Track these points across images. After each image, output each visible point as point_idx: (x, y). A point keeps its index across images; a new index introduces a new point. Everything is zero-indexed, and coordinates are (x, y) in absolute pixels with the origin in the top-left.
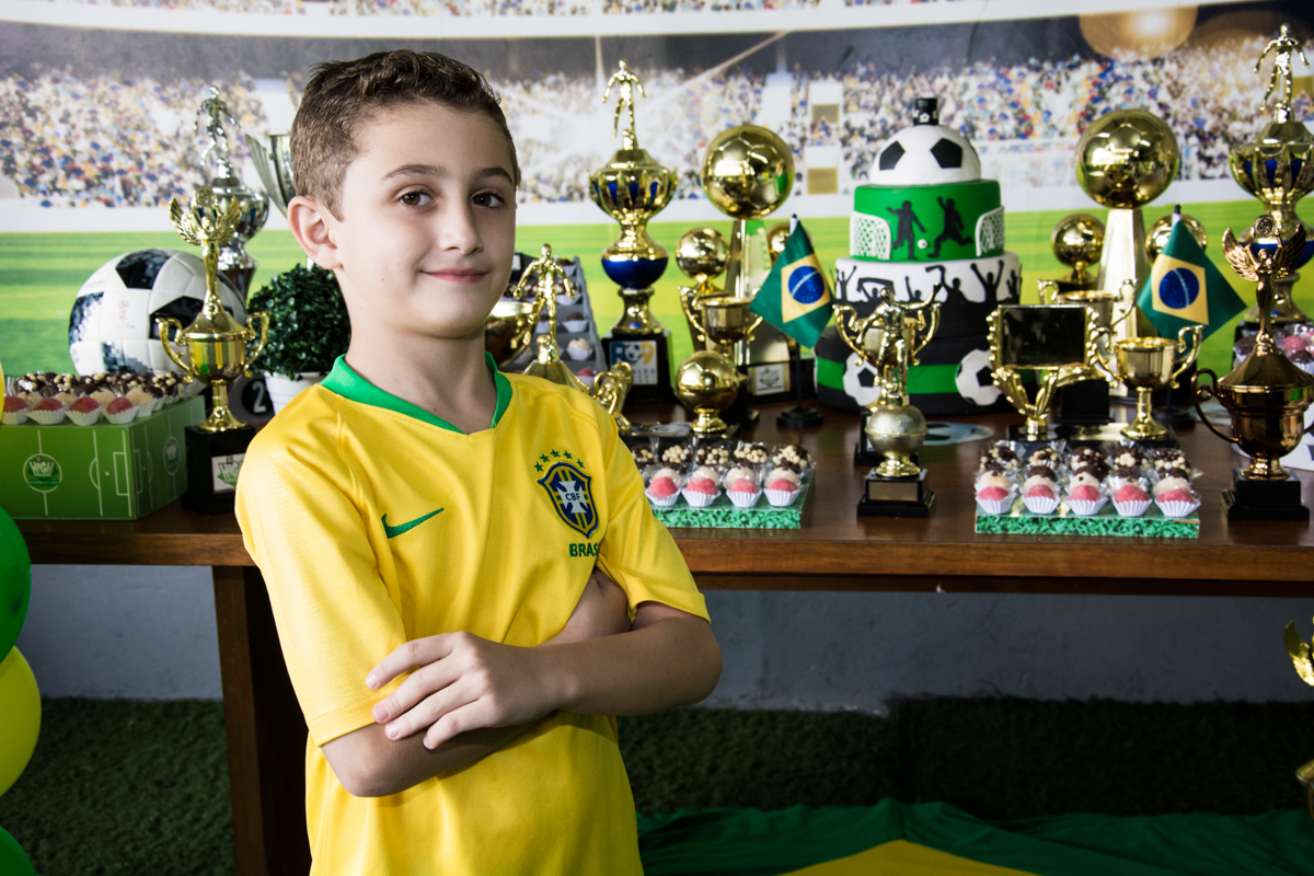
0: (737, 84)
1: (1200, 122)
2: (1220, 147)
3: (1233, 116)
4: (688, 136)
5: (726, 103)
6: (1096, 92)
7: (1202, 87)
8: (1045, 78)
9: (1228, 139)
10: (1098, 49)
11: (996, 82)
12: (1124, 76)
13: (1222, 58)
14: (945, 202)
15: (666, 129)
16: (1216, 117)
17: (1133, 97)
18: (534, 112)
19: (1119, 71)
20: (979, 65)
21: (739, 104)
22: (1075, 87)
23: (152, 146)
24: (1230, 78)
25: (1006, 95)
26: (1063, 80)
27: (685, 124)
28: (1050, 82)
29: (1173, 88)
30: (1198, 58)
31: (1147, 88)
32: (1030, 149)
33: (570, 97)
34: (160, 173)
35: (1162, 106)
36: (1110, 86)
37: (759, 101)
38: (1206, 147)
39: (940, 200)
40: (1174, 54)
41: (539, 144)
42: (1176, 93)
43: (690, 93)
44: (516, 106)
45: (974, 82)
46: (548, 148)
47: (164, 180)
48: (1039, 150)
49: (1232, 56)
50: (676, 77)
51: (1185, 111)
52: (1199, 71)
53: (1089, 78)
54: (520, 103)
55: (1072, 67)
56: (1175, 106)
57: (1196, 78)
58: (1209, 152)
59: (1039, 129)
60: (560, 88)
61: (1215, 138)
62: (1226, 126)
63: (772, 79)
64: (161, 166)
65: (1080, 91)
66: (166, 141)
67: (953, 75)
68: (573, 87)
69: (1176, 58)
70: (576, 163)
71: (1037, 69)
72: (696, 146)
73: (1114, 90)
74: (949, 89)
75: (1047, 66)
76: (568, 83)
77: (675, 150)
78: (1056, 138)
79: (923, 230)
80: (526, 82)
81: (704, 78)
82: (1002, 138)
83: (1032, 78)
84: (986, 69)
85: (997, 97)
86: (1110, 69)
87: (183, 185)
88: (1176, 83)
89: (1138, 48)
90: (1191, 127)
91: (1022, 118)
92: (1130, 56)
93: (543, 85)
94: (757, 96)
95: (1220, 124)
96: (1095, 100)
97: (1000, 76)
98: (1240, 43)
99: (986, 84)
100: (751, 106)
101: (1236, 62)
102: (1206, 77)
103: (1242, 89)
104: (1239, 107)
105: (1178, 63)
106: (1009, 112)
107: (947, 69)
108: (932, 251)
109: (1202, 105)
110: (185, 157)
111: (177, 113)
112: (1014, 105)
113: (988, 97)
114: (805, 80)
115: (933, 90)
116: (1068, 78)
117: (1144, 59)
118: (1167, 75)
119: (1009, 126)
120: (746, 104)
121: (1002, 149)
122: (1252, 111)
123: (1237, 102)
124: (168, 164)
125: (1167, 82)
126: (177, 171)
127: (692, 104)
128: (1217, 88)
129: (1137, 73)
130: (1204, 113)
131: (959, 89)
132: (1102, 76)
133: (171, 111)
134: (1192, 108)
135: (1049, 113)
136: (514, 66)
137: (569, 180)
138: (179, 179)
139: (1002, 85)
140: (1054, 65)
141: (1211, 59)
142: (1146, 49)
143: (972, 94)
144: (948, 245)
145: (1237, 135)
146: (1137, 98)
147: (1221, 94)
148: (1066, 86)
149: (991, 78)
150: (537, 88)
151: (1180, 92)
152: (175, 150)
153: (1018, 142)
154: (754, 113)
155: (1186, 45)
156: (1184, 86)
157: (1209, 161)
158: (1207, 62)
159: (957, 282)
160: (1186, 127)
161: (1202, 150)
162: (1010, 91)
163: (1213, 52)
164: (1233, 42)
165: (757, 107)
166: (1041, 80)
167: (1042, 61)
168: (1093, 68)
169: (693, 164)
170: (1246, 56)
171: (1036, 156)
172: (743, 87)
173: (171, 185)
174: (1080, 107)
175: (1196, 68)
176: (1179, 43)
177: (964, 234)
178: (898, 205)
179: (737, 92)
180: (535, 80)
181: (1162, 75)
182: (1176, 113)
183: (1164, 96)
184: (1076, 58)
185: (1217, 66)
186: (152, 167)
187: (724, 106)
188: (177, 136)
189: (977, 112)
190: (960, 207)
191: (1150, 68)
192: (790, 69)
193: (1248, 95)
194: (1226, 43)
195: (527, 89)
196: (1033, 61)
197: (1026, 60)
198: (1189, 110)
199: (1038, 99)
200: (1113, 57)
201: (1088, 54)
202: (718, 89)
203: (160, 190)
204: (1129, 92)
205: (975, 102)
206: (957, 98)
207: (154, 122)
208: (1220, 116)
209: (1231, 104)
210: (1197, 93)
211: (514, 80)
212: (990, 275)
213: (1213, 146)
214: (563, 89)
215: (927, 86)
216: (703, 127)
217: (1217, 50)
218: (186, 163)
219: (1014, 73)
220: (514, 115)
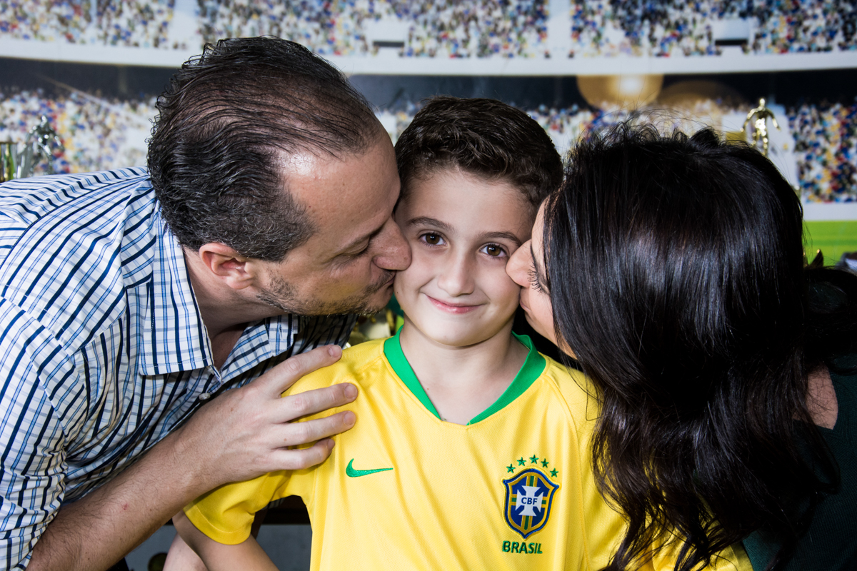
8: (552, 121)
10: (591, 101)
13: (681, 114)
19: (606, 119)
22: (574, 129)
26: (565, 124)
28: (555, 125)
40: (646, 109)
44: (123, 121)
49: (688, 113)
53: (585, 123)
54: (128, 119)
55: (573, 114)
65: (578, 132)
69: (648, 111)
71: (546, 114)
75: (553, 112)
83: (543, 120)
86: (600, 117)
89: (620, 102)
92: (614, 108)
98: (694, 104)
101: (691, 117)
102: (670, 127)
105: (650, 115)
116: (569, 122)
117: (624, 111)
132: (594, 122)
136: (123, 88)
140: (559, 112)
141: (673, 114)
142: (626, 103)
148: (567, 129)
150: (142, 107)
155: (656, 102)
158: (670, 117)
163: (675, 109)
164: (688, 102)
166: (549, 123)
167: (550, 108)
168: (587, 116)
170: (698, 114)
176: (651, 100)
180: (140, 100)
184: (575, 108)
185: (677, 119)
194: (684, 103)
195: (134, 108)
196: (542, 108)
197: (537, 106)
200: (602, 108)
201: (584, 105)
211: (122, 99)
217: (678, 107)
220: (122, 128)
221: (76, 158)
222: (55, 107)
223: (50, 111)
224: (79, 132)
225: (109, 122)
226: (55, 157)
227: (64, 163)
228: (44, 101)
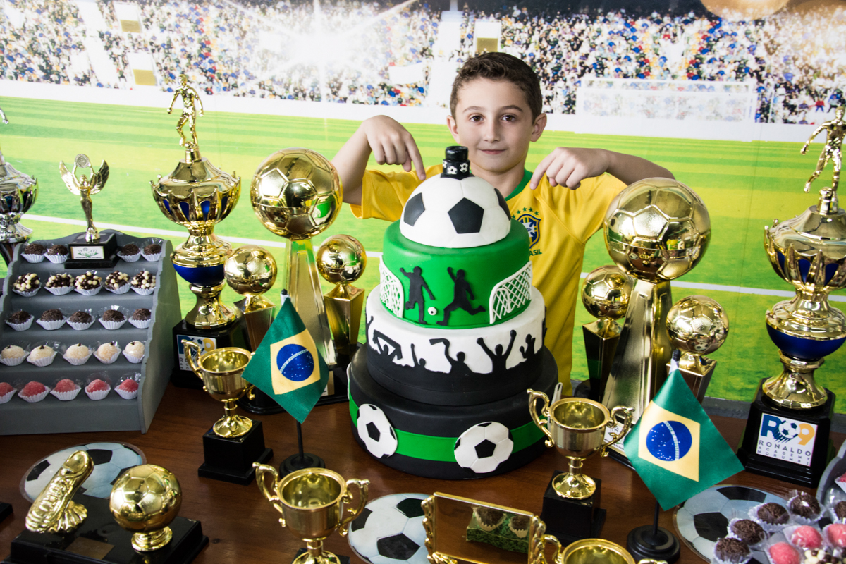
0: (420, 17)
1: (789, 76)
2: (803, 97)
3: (817, 73)
4: (381, 56)
5: (410, 32)
6: (704, 45)
7: (794, 47)
8: (664, 29)
9: (810, 93)
10: (709, 8)
11: (624, 30)
12: (730, 33)
13: (815, 23)
14: (455, 273)
15: (365, 50)
16: (803, 74)
17: (736, 50)
18: (269, 29)
19: (725, 28)
20: (611, 15)
21: (420, 33)
22: (688, 39)
23: (9, 36)
24: (819, 41)
25: (631, 41)
26: (679, 32)
27: (380, 46)
28: (667, 33)
29: (770, 46)
30: (794, 22)
31: (748, 44)
32: (647, 86)
33: (295, 20)
34: (16, 55)
35: (757, 60)
36: (717, 41)
37: (436, 32)
38: (791, 97)
39: (450, 270)
40: (774, 17)
41: (274, 54)
42: (771, 50)
43: (383, 22)
44: (256, 24)
45: (606, 28)
46: (279, 58)
47: (19, 61)
48: (654, 88)
49: (824, 21)
50: (373, 8)
51: (777, 65)
52: (793, 33)
53: (700, 32)
54: (259, 21)
55: (688, 22)
56: (769, 61)
57: (790, 39)
58: (792, 102)
59: (656, 71)
60: (287, 12)
61: (799, 91)
62: (811, 81)
63: (445, 14)
64: (16, 50)
65: (691, 42)
66: (17, 32)
67: (590, 22)
68: (296, 11)
69: (775, 20)
70: (300, 71)
71: (659, 22)
72: (388, 65)
73: (720, 44)
74: (586, 33)
75: (666, 20)
76: (293, 9)
77: (372, 66)
78: (669, 79)
79: (433, 298)
80: (262, 5)
81: (394, 11)
82: (626, 76)
83: (654, 29)
84: (617, 19)
85: (623, 42)
86: (719, 25)
87: (31, 65)
88: (772, 42)
89: (743, 10)
90: (781, 79)
91: (643, 62)
92: (737, 17)
93: (275, 8)
94: (435, 28)
95: (805, 78)
96: (703, 51)
97: (627, 25)
98: (832, 11)
99: (615, 31)
100: (429, 36)
101: (827, 27)
102: (798, 39)
103: (828, 51)
104: (824, 66)
105: (776, 24)
106: (633, 55)
107: (585, 17)
108: (441, 318)
109: (792, 61)
110: (31, 45)
111: (22, 12)
112: (637, 50)
113: (616, 42)
114: (472, 17)
115: (572, 33)
116: (683, 31)
117: (747, 20)
118: (766, 34)
119: (631, 67)
120: (426, 34)
121: (625, 84)
122: (835, 71)
123: (823, 61)
124: (21, 50)
125: (766, 40)
126: (27, 55)
127: (385, 30)
128: (807, 48)
129: (741, 31)
130: (793, 69)
131: (594, 33)
132: (711, 31)
133: (18, 10)
134: (784, 64)
135: (665, 59)
137: (295, 83)
138: (29, 61)
139: (628, 33)
140: (673, 20)
141: (805, 23)
142: (750, 11)
143: (604, 38)
144: (458, 314)
145: (818, 89)
146: (739, 52)
147: (810, 55)
148: (681, 38)
149: (620, 26)
150: (270, 10)
151: (775, 49)
152: (24, 39)
153: (638, 80)
154: (432, 42)
155: (785, 10)
156: (779, 45)
157: (792, 108)
158: (801, 25)
159: (461, 356)
160: (777, 79)
161: (788, 98)
162: (634, 38)
163: (807, 17)
164: (826, 9)
165: (434, 37)
166: (661, 31)
167: (662, 16)
168: (705, 24)
169: (385, 78)
170: (836, 22)
171: (651, 93)
172: (423, 20)
173: (24, 65)
174: (691, 57)
175: (791, 30)
176: (779, 8)
177: (476, 304)
178: (410, 270)
179: (419, 24)
180: (269, 5)
181: (762, 35)
182: (770, 66)
183: (761, 52)
184: (691, 15)
185: (809, 29)
186: (10, 51)
187: (409, 34)
188: (24, 29)
189: (607, 54)
190: (471, 278)
191: (752, 28)
192: (460, 8)
193: (832, 56)
194: (820, 10)
195: (264, 11)
196: (655, 15)
197: (650, 14)
198: (781, 65)
199: (657, 46)
200: (722, 16)
201: (702, 12)
202: (405, 20)
203: (17, 68)
204: (733, 46)
205: (606, 45)
206: (592, 41)
207: (8, 18)
208: (807, 72)
209: (817, 62)
210: (789, 51)
212: (499, 348)
213: (797, 97)
214: (290, 12)
215: (568, 30)
216: (393, 50)
217: (812, 15)
218: (32, 49)
219: (639, 23)
220: (255, 30)
221: (220, 57)
222: (200, 10)
223: (197, 14)
224: (221, 34)
225: (244, 24)
226: (204, 57)
227: (211, 62)
228: (192, 5)
